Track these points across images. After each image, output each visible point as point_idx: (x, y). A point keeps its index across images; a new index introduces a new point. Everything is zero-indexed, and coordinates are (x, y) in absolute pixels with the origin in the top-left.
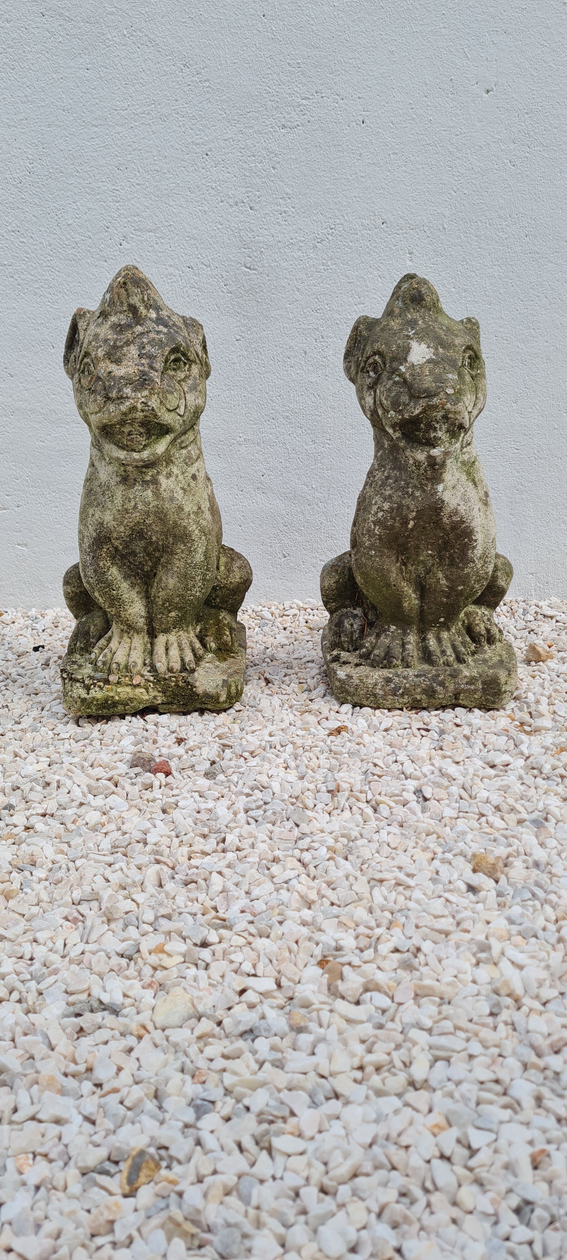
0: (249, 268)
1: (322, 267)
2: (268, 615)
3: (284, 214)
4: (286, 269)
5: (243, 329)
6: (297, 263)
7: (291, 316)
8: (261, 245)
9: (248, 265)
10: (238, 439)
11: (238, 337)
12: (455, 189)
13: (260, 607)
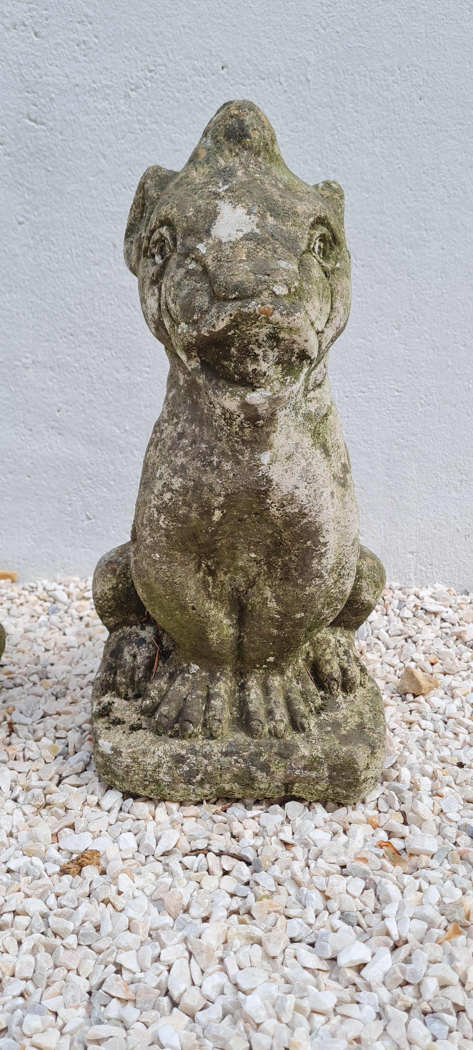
0: (35, 121)
1: (137, 126)
2: (63, 596)
3: (83, 46)
4: (87, 126)
5: (28, 208)
6: (101, 117)
7: (94, 193)
8: (51, 89)
9: (33, 117)
10: (24, 360)
11: (21, 219)
12: (324, 23)
13: (55, 585)
